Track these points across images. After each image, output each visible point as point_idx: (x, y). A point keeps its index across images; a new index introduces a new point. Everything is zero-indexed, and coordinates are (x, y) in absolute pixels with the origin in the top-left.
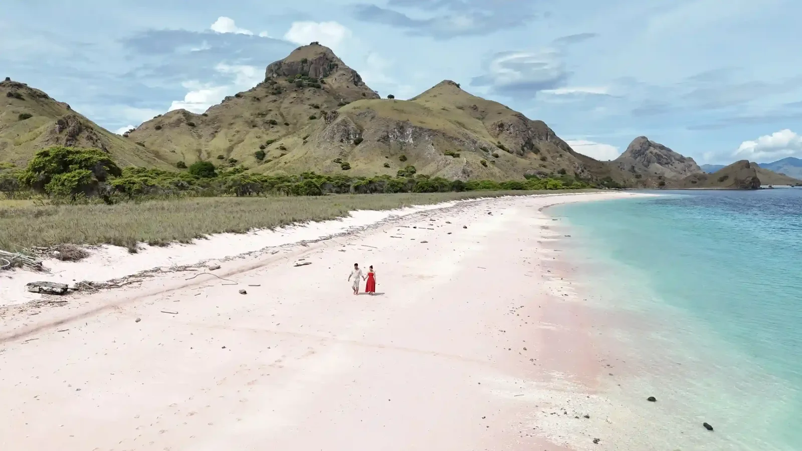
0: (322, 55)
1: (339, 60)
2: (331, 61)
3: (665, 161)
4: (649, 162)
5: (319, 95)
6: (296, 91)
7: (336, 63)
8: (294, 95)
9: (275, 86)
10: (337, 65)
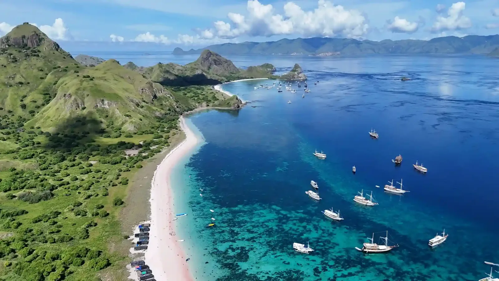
0: (34, 33)
1: (44, 35)
2: (40, 36)
3: (218, 63)
4: (211, 64)
5: (40, 62)
6: (25, 59)
7: (43, 37)
8: (25, 62)
9: (12, 56)
10: (43, 39)
